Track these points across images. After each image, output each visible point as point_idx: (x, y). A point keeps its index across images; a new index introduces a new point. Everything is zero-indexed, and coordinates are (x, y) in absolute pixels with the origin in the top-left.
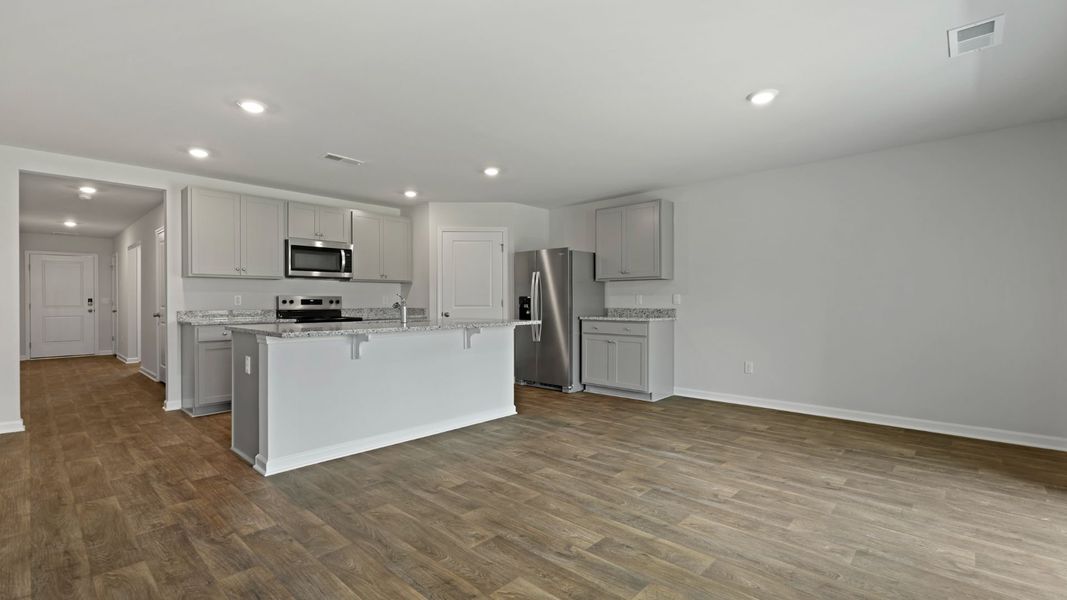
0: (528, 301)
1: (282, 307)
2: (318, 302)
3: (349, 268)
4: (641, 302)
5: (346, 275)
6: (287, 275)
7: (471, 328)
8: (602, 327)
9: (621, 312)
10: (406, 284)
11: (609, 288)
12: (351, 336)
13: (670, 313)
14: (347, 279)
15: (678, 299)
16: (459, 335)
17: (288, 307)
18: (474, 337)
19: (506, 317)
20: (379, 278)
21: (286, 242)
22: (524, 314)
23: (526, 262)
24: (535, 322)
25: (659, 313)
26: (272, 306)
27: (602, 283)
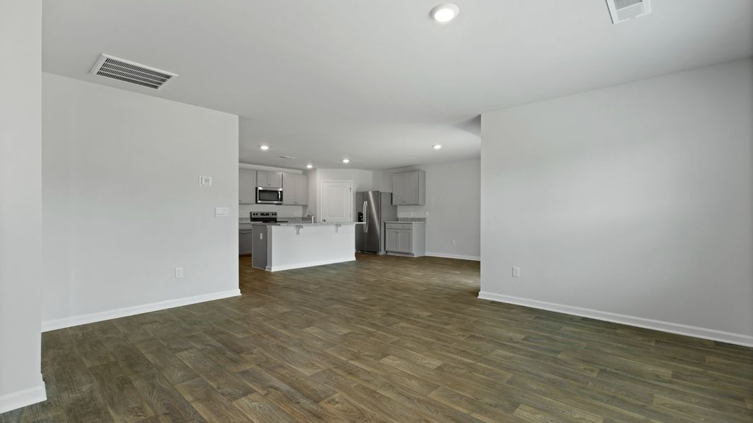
0: (362, 214)
1: (253, 216)
2: (268, 214)
3: (281, 200)
4: (412, 215)
5: (280, 202)
6: (256, 203)
7: (338, 225)
8: (394, 226)
9: (404, 219)
10: (305, 207)
11: (399, 208)
12: (297, 226)
13: (423, 220)
14: (280, 204)
15: (427, 213)
16: (333, 228)
17: (255, 216)
18: (339, 228)
19: (352, 221)
20: (293, 203)
21: (256, 188)
22: (360, 219)
23: (361, 197)
24: (364, 223)
25: (419, 220)
26: (248, 216)
27: (396, 207)
